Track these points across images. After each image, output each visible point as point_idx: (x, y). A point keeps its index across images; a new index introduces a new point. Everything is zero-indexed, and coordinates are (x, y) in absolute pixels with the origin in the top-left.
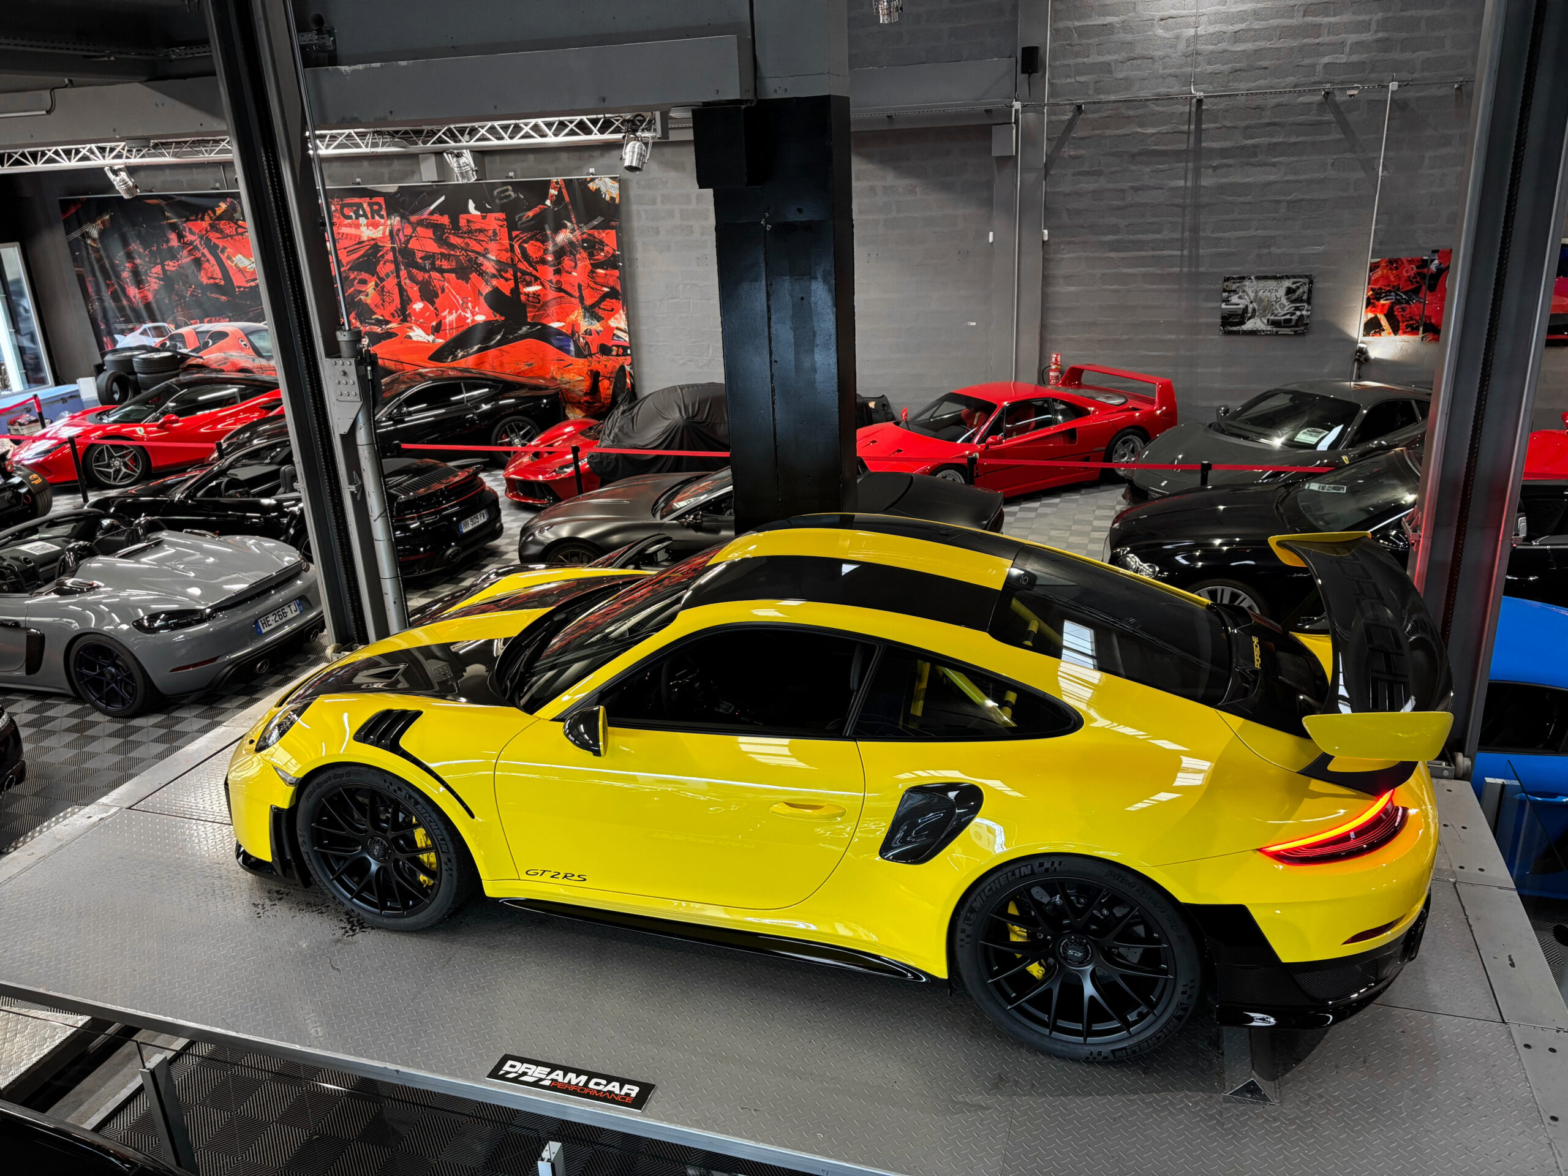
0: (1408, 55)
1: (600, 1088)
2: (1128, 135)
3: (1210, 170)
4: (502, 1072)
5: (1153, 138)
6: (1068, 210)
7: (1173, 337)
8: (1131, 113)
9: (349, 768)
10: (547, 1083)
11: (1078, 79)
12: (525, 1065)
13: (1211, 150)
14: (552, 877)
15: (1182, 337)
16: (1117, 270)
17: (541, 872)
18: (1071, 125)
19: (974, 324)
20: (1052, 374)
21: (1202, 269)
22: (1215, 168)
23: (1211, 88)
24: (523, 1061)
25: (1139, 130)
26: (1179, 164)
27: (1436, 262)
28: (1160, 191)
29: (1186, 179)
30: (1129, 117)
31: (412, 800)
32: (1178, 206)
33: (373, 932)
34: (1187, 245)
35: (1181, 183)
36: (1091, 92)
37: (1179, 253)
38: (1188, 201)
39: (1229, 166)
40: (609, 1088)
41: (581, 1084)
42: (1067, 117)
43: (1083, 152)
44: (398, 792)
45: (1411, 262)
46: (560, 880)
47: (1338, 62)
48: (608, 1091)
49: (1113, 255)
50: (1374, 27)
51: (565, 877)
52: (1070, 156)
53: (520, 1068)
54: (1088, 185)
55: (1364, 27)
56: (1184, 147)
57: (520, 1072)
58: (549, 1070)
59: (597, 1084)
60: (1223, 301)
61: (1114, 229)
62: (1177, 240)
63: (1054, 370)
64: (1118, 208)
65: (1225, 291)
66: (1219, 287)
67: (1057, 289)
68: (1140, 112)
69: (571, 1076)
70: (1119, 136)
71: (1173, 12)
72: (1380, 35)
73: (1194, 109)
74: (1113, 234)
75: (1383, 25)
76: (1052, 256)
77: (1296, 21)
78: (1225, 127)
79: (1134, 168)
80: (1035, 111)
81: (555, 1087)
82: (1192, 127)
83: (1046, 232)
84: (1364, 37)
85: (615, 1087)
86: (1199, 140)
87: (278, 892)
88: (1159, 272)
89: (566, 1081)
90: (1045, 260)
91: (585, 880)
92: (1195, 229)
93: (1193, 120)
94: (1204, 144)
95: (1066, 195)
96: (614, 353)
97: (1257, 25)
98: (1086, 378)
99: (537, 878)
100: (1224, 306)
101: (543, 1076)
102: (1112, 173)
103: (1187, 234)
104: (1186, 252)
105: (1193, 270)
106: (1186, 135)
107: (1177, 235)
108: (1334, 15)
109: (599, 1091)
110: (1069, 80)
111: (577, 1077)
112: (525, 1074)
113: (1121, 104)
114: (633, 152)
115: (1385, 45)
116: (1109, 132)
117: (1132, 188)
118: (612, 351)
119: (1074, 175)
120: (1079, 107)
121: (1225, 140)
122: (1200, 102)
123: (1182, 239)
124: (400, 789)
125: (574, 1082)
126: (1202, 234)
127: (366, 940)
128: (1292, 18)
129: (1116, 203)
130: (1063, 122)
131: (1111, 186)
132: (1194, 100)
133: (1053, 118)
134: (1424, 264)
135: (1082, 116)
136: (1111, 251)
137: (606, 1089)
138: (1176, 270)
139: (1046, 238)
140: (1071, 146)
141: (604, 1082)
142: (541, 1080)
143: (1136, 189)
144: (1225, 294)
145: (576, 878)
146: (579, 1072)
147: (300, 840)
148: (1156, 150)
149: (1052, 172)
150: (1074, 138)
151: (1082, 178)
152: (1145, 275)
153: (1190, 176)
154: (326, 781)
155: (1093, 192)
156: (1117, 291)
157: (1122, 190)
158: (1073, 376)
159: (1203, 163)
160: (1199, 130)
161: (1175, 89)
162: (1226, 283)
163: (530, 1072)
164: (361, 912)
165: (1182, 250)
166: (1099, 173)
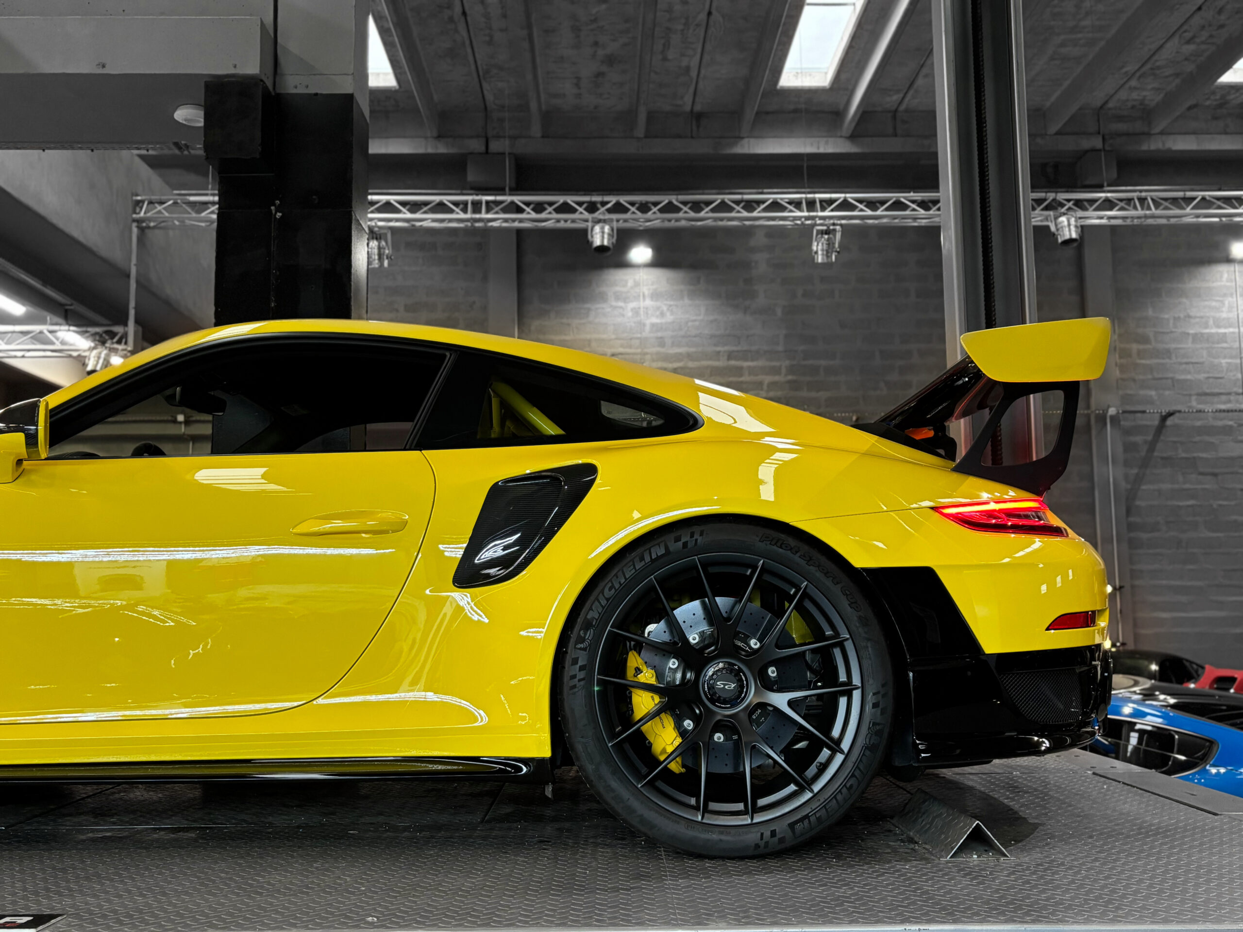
0: (813, 394)
50: (784, 371)
55: (776, 371)
71: (621, 350)
72: (790, 377)
75: (791, 370)
77: (721, 363)
84: (777, 378)
97: (691, 364)
108: (752, 360)
114: (99, 358)
128: (719, 360)
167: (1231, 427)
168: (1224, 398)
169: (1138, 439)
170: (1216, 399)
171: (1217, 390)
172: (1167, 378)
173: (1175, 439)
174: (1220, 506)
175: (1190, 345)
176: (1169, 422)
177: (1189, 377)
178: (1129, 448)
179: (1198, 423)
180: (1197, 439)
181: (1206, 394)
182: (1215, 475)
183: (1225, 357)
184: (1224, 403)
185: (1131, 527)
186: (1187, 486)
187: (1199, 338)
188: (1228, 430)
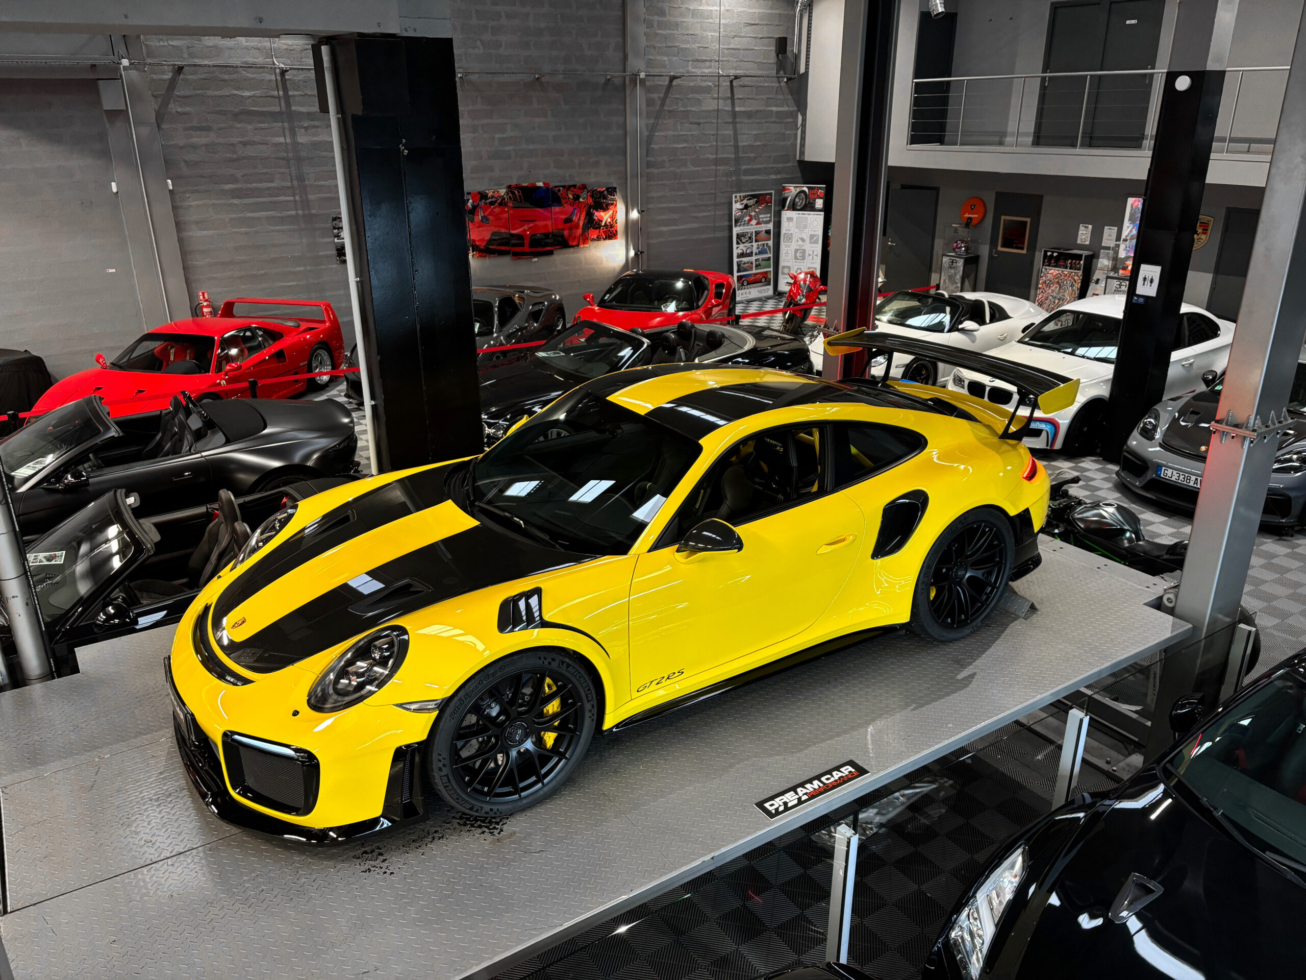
1: (833, 779)
2: (228, 96)
3: (303, 130)
4: (773, 812)
5: (250, 100)
6: (185, 161)
7: (302, 269)
8: (226, 77)
9: (501, 663)
10: (804, 798)
11: (171, 43)
12: (777, 800)
13: (301, 113)
14: (657, 684)
15: (308, 268)
16: (242, 215)
17: (649, 685)
18: (172, 84)
19: (114, 270)
20: (205, 310)
21: (313, 212)
22: (306, 128)
23: (289, 62)
24: (773, 798)
25: (236, 92)
26: (276, 124)
27: (471, 201)
28: (266, 147)
29: (285, 136)
30: (225, 81)
32: (283, 159)
34: (297, 191)
35: (282, 140)
36: (185, 56)
37: (292, 198)
38: (290, 155)
39: (317, 127)
41: (821, 785)
42: (168, 76)
43: (188, 109)
46: (664, 683)
48: (840, 777)
49: (236, 201)
51: (668, 678)
52: (177, 112)
53: (778, 802)
54: (200, 139)
56: (277, 109)
57: (781, 804)
58: (792, 792)
59: (828, 779)
60: (335, 237)
61: (233, 179)
62: (288, 188)
63: (207, 307)
64: (232, 160)
65: (335, 228)
66: (329, 225)
67: (190, 234)
68: (234, 76)
69: (809, 786)
70: (221, 96)
73: (279, 78)
74: (232, 183)
76: (179, 204)
78: (306, 94)
79: (239, 125)
80: (138, 70)
81: (812, 796)
82: (281, 93)
83: (169, 181)
85: (836, 775)
86: (288, 105)
88: (280, 215)
89: (811, 789)
90: (175, 208)
91: (683, 674)
92: (301, 178)
93: (280, 87)
94: (293, 108)
95: (181, 148)
98: (236, 310)
99: (646, 690)
100: (336, 240)
101: (797, 797)
102: (221, 129)
103: (295, 182)
104: (297, 198)
105: (307, 212)
106: (277, 100)
107: (289, 184)
109: (835, 781)
110: (162, 43)
111: (813, 784)
112: (785, 803)
113: (215, 69)
116: (210, 93)
117: (241, 142)
119: (185, 129)
120: (180, 69)
121: (310, 106)
122: (283, 72)
123: (292, 187)
125: (815, 787)
126: (307, 182)
129: (228, 155)
130: (164, 80)
131: (221, 140)
132: (278, 71)
133: (155, 77)
135: (181, 76)
136: (233, 198)
137: (836, 778)
138: (294, 213)
139: (171, 188)
140: (176, 103)
141: (828, 776)
142: (799, 799)
143: (244, 144)
144: (335, 231)
145: (677, 675)
146: (810, 781)
148: (253, 110)
149: (164, 126)
150: (178, 96)
151: (192, 133)
152: (267, 218)
153: (287, 133)
155: (206, 145)
156: (246, 233)
157: (233, 144)
158: (228, 309)
159: (296, 124)
160: (287, 97)
161: (260, 60)
162: (334, 222)
163: (787, 800)
164: (499, 807)
165: (294, 195)
166: (208, 129)
167: (710, 86)
168: (708, 64)
169: (655, 96)
170: (703, 64)
171: (704, 58)
172: (675, 47)
173: (677, 96)
174: (700, 147)
175: (690, 19)
176: (675, 83)
177: (688, 46)
178: (650, 102)
179: (692, 84)
180: (691, 96)
181: (698, 61)
182: (699, 124)
183: (711, 31)
184: (708, 68)
185: (649, 165)
186: (681, 133)
187: (695, 13)
188: (708, 90)
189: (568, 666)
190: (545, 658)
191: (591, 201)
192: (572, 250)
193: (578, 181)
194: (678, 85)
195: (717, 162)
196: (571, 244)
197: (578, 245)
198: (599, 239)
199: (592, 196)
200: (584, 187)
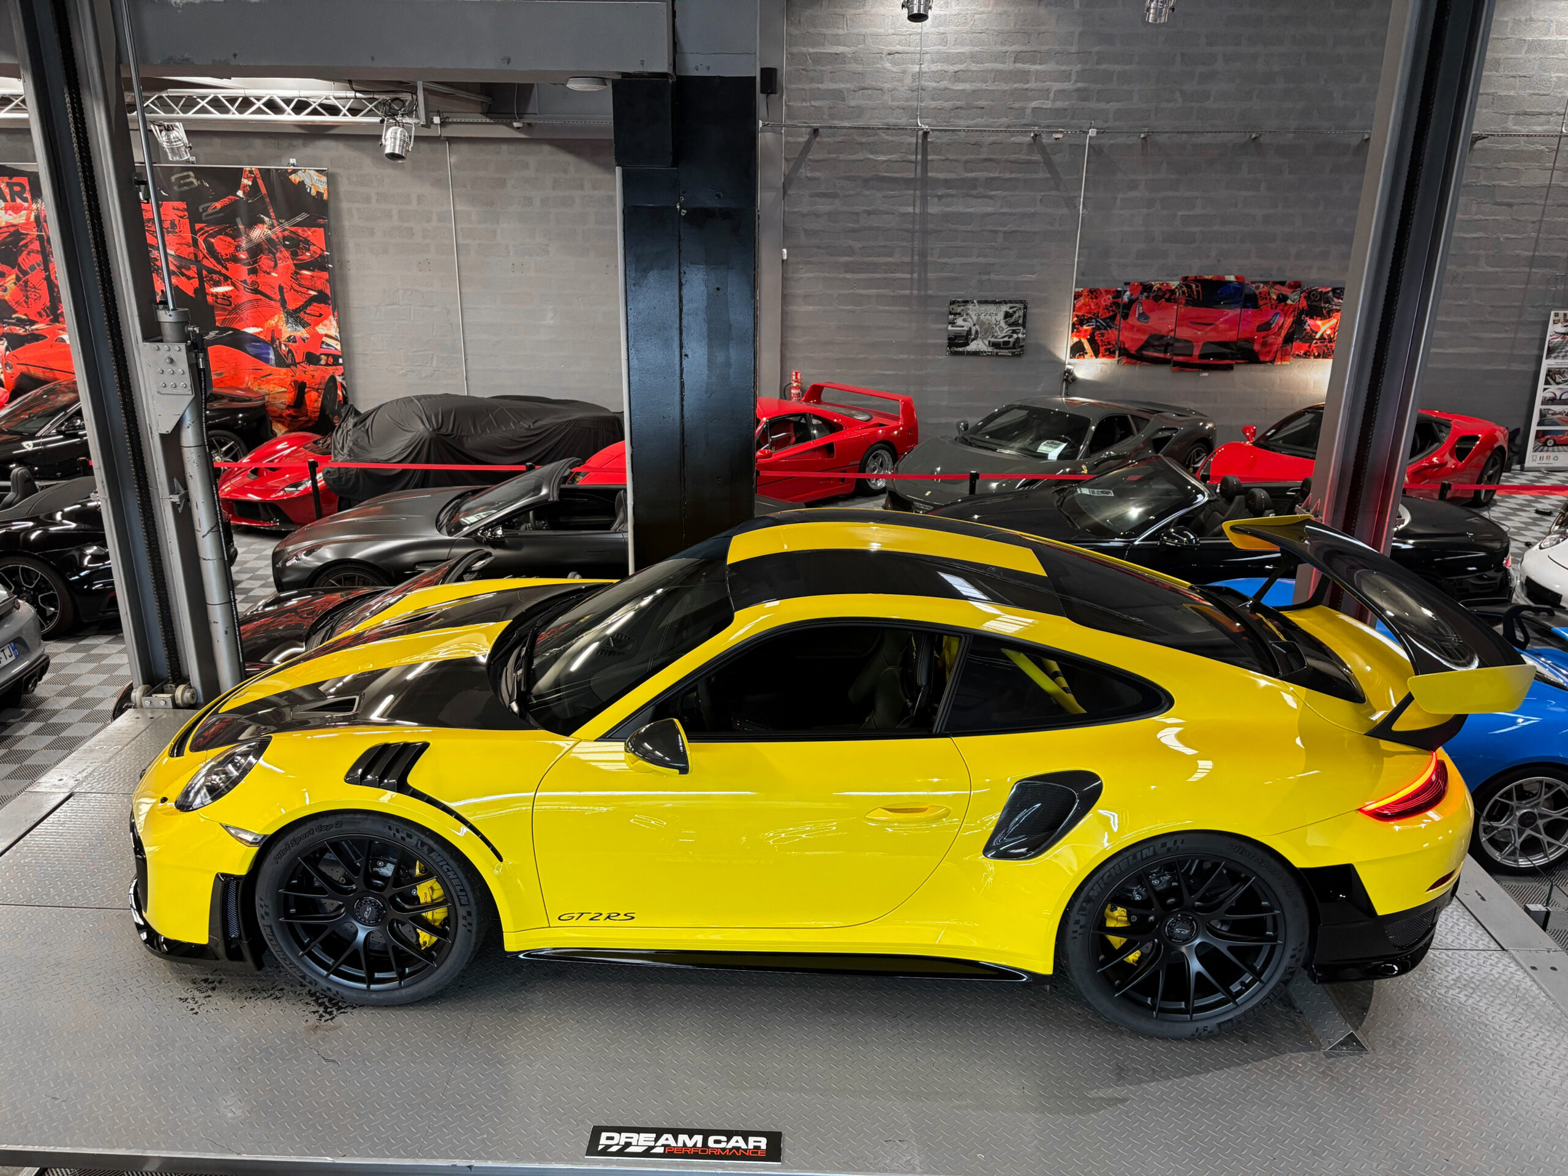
0: (1102, 105)
1: (723, 1145)
2: (862, 161)
3: (936, 199)
4: (600, 1147)
5: (884, 165)
6: (805, 230)
7: (905, 356)
8: (864, 140)
9: (339, 817)
10: (660, 1150)
11: (813, 103)
12: (624, 1135)
13: (937, 180)
14: (591, 919)
15: (912, 357)
16: (852, 291)
17: (577, 916)
18: (808, 145)
20: (793, 391)
21: (930, 292)
22: (940, 197)
23: (935, 123)
24: (620, 1130)
25: (871, 156)
26: (907, 192)
27: (1128, 293)
28: (891, 216)
29: (914, 206)
30: (861, 144)
31: (425, 848)
32: (907, 231)
33: (356, 1012)
34: (916, 268)
35: (910, 209)
36: (826, 117)
37: (909, 276)
38: (917, 227)
39: (952, 196)
40: (732, 1143)
41: (699, 1145)
42: (804, 139)
43: (818, 174)
44: (407, 839)
45: (1108, 292)
46: (601, 921)
47: (1044, 107)
48: (734, 1148)
49: (849, 276)
50: (1074, 77)
51: (609, 917)
52: (807, 177)
53: (621, 1138)
54: (824, 207)
55: (1065, 76)
56: (912, 175)
57: (622, 1143)
58: (654, 1135)
59: (716, 1142)
60: (950, 323)
61: (851, 252)
62: (907, 263)
63: (796, 388)
64: (854, 231)
65: (951, 313)
66: (946, 309)
67: (795, 308)
68: (871, 139)
69: (683, 1138)
70: (853, 161)
71: (899, 48)
72: (1080, 85)
73: (920, 141)
74: (849, 256)
75: (1082, 75)
76: (791, 275)
77: (1009, 66)
78: (947, 159)
79: (867, 193)
80: (774, 132)
81: (670, 1153)
82: (919, 157)
83: (785, 251)
84: (1067, 86)
85: (737, 1142)
86: (925, 170)
87: (206, 981)
88: (891, 294)
89: (680, 1144)
90: (784, 279)
91: (633, 918)
92: (923, 254)
93: (920, 150)
94: (930, 174)
95: (804, 215)
96: (323, 362)
97: (974, 67)
98: (825, 395)
99: (573, 922)
100: (950, 328)
101: (652, 1144)
102: (846, 196)
103: (916, 258)
104: (915, 276)
105: (923, 292)
106: (914, 165)
107: (908, 259)
108: (1040, 64)
109: (724, 1149)
110: (804, 104)
111: (691, 1138)
112: (628, 1145)
113: (853, 131)
114: (395, 139)
115: (1083, 95)
116: (842, 157)
117: (865, 211)
118: (320, 360)
119: (811, 196)
120: (816, 131)
121: (950, 172)
122: (926, 134)
123: (912, 263)
124: (410, 836)
125: (690, 1144)
126: (929, 259)
127: (349, 1022)
128: (1004, 63)
129: (851, 225)
130: (800, 143)
131: (848, 209)
132: (920, 133)
133: (791, 139)
134: (1118, 294)
135: (818, 139)
136: (846, 272)
137: (730, 1145)
138: (907, 292)
139: (785, 257)
140: (808, 168)
141: (724, 1138)
142: (651, 1148)
143: (869, 213)
144: (951, 317)
145: (622, 917)
146: (691, 1133)
147: (259, 911)
148: (885, 177)
149: (790, 192)
150: (810, 160)
151: (817, 199)
152: (878, 296)
153: (918, 203)
154: (305, 836)
155: (829, 213)
156: (853, 312)
157: (857, 214)
158: (815, 393)
159: (929, 192)
160: (925, 161)
161: (903, 121)
162: (952, 306)
163: (634, 1142)
164: (341, 990)
165: (912, 273)
166: (834, 196)
167: (1542, 151)
168: (1543, 118)
170: (1535, 119)
171: (1538, 110)
172: (1488, 94)
173: (1479, 165)
174: (1507, 238)
175: (1522, 55)
176: (1478, 145)
177: (1512, 93)
179: (1508, 147)
180: (1503, 164)
181: (1526, 114)
182: (1510, 205)
183: (1558, 71)
184: (1541, 125)
186: (1476, 217)
187: (1535, 46)
188: (1537, 156)
189: (431, 850)
190: (398, 831)
191: (1304, 304)
192: (1262, 367)
193: (1290, 276)
194: (1484, 150)
195: (1532, 262)
196: (1262, 358)
197: (1272, 361)
198: (1307, 355)
199: (1308, 298)
200: (1296, 286)
